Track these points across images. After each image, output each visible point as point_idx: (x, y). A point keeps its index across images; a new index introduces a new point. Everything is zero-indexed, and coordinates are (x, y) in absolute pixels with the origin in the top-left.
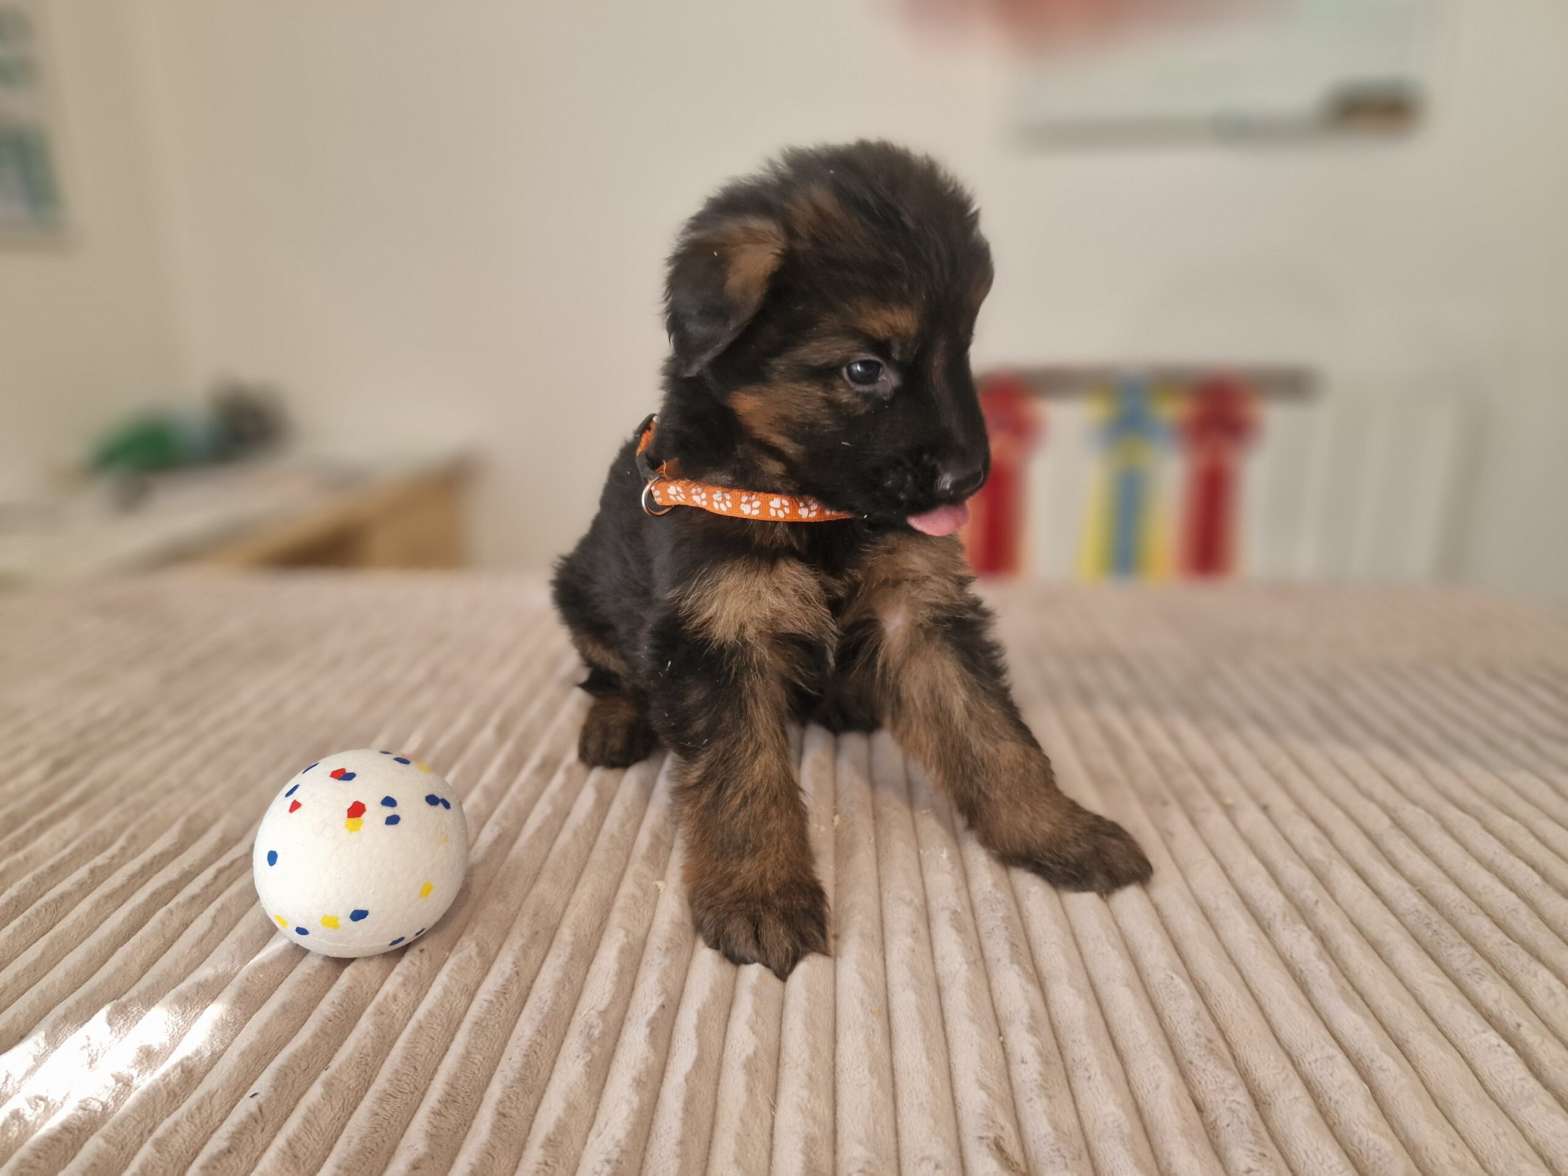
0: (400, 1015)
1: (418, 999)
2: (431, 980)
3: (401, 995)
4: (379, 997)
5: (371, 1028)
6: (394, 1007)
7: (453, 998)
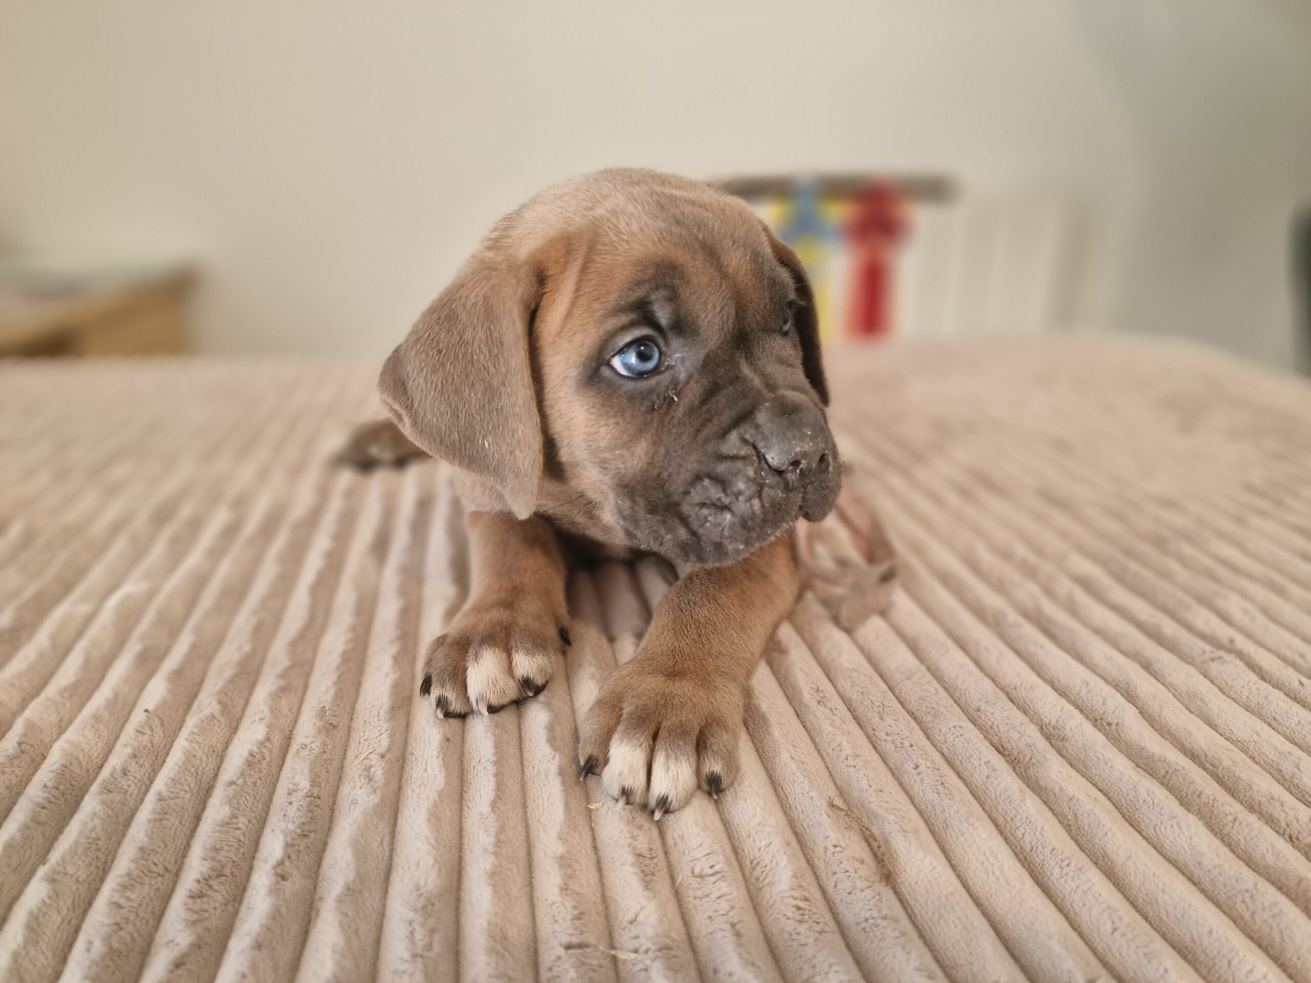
0: (133, 790)
1: (154, 771)
2: (167, 748)
3: (133, 767)
4: (105, 773)
5: (98, 807)
6: (124, 783)
7: (198, 762)
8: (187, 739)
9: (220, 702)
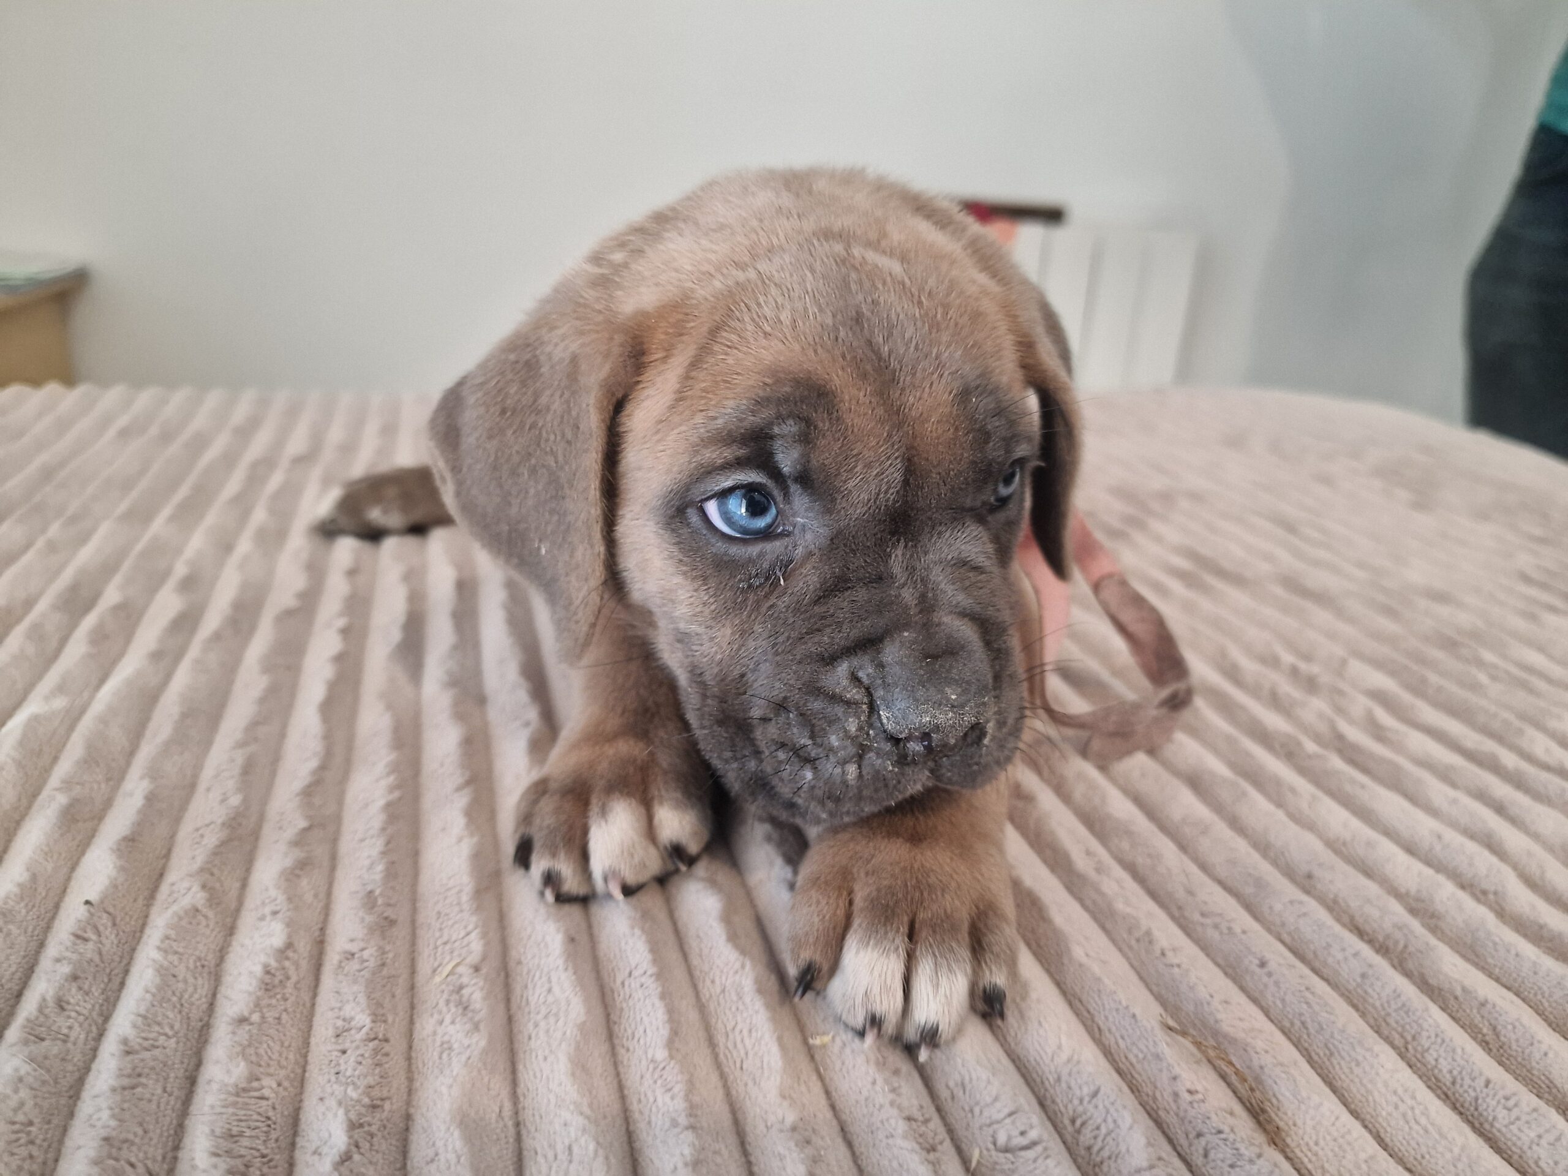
0: (78, 1034)
2: (125, 962)
3: (74, 996)
4: (28, 1007)
6: (61, 1023)
7: (181, 985)
8: (159, 948)
9: (204, 887)
